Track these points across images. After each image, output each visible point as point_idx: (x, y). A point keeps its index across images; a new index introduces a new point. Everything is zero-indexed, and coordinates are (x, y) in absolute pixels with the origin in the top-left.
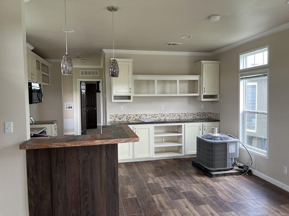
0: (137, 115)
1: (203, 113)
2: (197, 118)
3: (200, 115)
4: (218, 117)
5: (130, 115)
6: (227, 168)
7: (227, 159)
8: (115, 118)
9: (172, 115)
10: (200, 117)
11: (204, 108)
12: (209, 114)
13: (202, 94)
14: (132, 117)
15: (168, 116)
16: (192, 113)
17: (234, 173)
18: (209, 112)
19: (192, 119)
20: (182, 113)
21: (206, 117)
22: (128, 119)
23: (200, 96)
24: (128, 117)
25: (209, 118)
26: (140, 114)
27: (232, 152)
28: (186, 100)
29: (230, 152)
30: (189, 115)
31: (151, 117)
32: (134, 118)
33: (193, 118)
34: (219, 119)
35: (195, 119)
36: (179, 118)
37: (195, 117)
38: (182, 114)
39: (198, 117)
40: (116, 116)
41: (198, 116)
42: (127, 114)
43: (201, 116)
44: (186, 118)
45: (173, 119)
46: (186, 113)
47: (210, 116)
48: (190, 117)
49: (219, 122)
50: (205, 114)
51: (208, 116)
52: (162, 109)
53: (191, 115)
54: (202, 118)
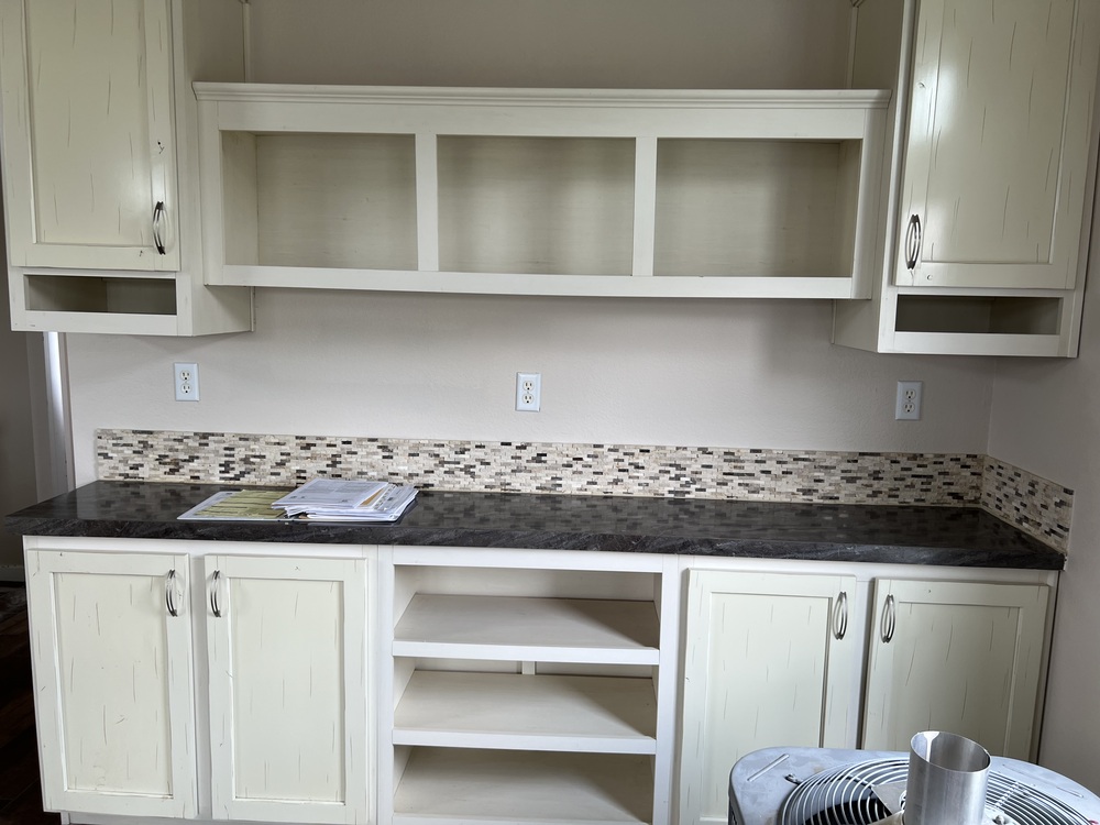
0: (308, 447)
1: (905, 463)
5: (256, 439)
8: (138, 460)
9: (608, 463)
10: (875, 494)
11: (914, 415)
12: (966, 473)
13: (892, 281)
14: (273, 455)
15: (578, 466)
16: (800, 448)
18: (961, 452)
20: (704, 451)
21: (931, 498)
22: (238, 469)
23: (866, 304)
24: (240, 453)
25: (955, 503)
26: (336, 431)
28: (747, 332)
30: (776, 469)
31: (431, 463)
32: (282, 464)
33: (801, 498)
36: (675, 485)
37: (825, 488)
38: (706, 460)
39: (851, 488)
40: (145, 444)
41: (851, 480)
42: (230, 427)
43: (884, 485)
44: (741, 494)
45: (618, 491)
46: (742, 446)
47: (977, 488)
48: (773, 491)
49: (1050, 578)
50: (920, 471)
51: (953, 489)
52: (528, 407)
53: (785, 467)
54: (894, 502)
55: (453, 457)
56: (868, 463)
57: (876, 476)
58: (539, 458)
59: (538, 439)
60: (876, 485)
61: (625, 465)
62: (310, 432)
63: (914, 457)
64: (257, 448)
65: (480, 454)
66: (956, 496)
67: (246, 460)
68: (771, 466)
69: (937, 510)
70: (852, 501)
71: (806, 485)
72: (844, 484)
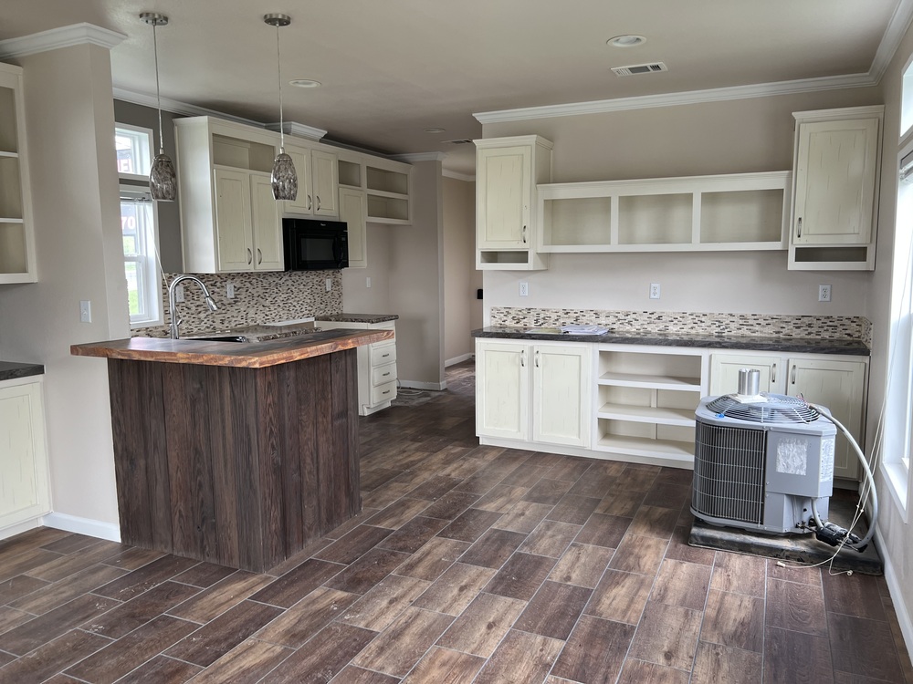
0: (567, 313)
1: (823, 320)
4: (868, 338)
5: (548, 311)
6: (766, 527)
7: (767, 495)
8: (505, 318)
9: (689, 320)
10: (809, 334)
12: (854, 325)
13: (793, 243)
14: (554, 316)
15: (676, 321)
16: (774, 314)
19: (770, 339)
20: (731, 315)
22: (541, 322)
24: (542, 316)
25: (849, 338)
26: (577, 308)
28: (750, 266)
29: (781, 469)
30: (763, 323)
31: (615, 319)
32: (557, 320)
33: (775, 335)
34: (868, 345)
35: (785, 340)
36: (718, 330)
37: (785, 331)
38: (732, 319)
39: (798, 331)
40: (508, 312)
41: (797, 328)
42: (539, 306)
43: (814, 330)
44: (748, 333)
45: (693, 332)
46: (748, 313)
47: (859, 331)
49: (866, 359)
50: (831, 324)
51: (847, 332)
52: (656, 297)
53: (767, 322)
54: (818, 337)
55: (623, 317)
56: (805, 320)
57: (810, 325)
58: (659, 318)
59: (658, 311)
60: (810, 330)
61: (696, 321)
62: (568, 308)
64: (548, 314)
65: (634, 316)
66: (849, 335)
67: (544, 319)
68: (761, 321)
69: (840, 341)
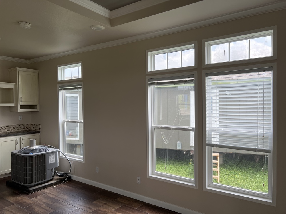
1: (21, 125)
2: (13, 131)
3: (17, 127)
4: (38, 128)
6: (47, 180)
7: (47, 171)
10: (18, 130)
11: (22, 119)
12: (29, 126)
13: (19, 104)
16: (7, 125)
17: (54, 184)
18: (28, 123)
19: (6, 133)
21: (25, 129)
23: (16, 106)
25: (28, 130)
27: (52, 163)
29: (50, 163)
33: (8, 132)
34: (39, 130)
35: (11, 132)
37: (11, 130)
39: (14, 129)
41: (14, 128)
43: (19, 128)
47: (30, 127)
48: (4, 131)
49: (39, 134)
50: (23, 126)
51: (27, 128)
53: (5, 128)
54: (20, 130)
63: (22, 125)
66: (28, 129)
68: (3, 128)
69: (26, 131)
70: (15, 131)
71: (8, 130)
72: (13, 129)
